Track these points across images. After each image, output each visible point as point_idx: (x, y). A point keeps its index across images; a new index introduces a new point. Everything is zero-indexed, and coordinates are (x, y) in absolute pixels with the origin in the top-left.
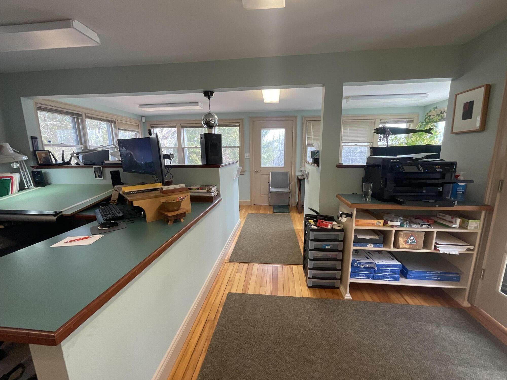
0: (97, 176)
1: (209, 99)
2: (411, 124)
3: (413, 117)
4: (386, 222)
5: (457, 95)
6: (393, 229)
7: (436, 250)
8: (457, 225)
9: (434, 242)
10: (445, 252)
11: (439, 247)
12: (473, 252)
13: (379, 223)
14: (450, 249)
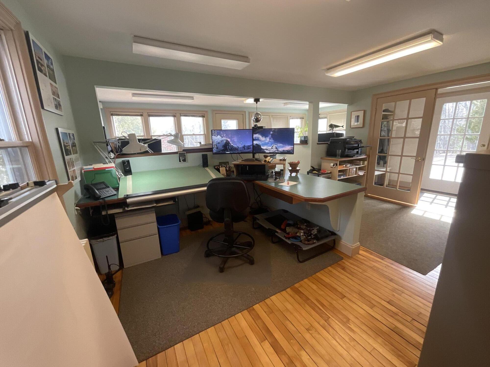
0: (181, 161)
1: (257, 103)
2: (303, 119)
3: (303, 115)
4: (346, 166)
5: (351, 112)
6: (348, 168)
7: (358, 174)
8: (362, 164)
9: (358, 171)
10: (360, 175)
11: (359, 173)
12: (366, 173)
13: (344, 166)
14: (361, 173)
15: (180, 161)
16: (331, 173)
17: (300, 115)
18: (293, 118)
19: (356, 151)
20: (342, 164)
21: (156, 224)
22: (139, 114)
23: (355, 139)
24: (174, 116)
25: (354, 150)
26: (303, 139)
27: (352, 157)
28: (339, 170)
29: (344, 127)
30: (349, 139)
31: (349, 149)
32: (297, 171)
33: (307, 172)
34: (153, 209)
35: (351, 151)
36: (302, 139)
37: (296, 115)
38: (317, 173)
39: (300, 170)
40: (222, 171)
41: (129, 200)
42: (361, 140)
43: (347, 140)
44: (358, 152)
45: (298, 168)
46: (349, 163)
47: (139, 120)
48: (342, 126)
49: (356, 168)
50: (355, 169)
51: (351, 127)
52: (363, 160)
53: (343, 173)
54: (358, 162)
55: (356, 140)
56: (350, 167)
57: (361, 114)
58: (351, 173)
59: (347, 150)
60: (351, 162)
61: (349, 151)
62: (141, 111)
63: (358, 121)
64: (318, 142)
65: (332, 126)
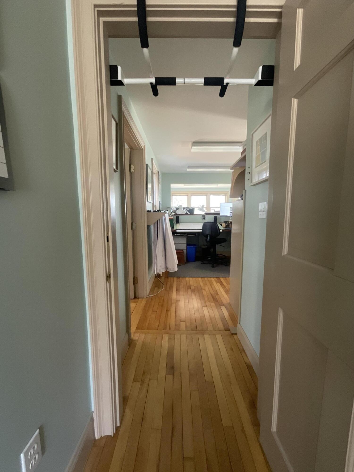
15: (202, 219)
21: (186, 245)
22: (186, 194)
24: (206, 195)
34: (186, 237)
40: (224, 225)
41: (177, 231)
47: (185, 198)
62: (187, 193)
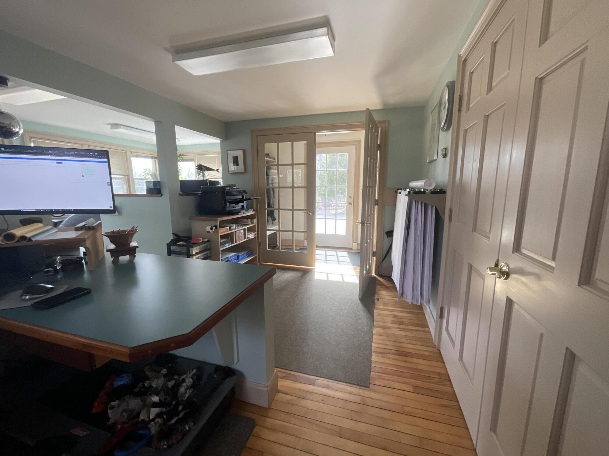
4: (230, 228)
5: (227, 151)
6: (234, 231)
7: (248, 238)
8: (250, 223)
9: (247, 234)
10: (250, 238)
11: (248, 236)
12: (257, 235)
13: (228, 229)
14: (251, 236)
16: (208, 241)
17: (150, 153)
18: (137, 156)
19: (241, 205)
20: (224, 225)
23: (236, 188)
25: (238, 203)
26: (152, 186)
27: (237, 214)
28: (220, 236)
29: (219, 171)
30: (229, 188)
31: (231, 203)
32: (132, 252)
33: (167, 244)
35: (234, 205)
36: (150, 187)
37: (145, 152)
38: (185, 244)
39: (137, 247)
42: (245, 190)
43: (227, 188)
44: (243, 207)
45: (133, 244)
46: (233, 223)
48: (217, 170)
49: (244, 229)
50: (242, 231)
51: (230, 172)
52: (251, 217)
53: (228, 239)
54: (245, 220)
55: (238, 190)
56: (235, 228)
57: (239, 154)
58: (239, 237)
59: (228, 204)
60: (237, 222)
61: (231, 205)
63: (237, 165)
64: (181, 191)
65: (201, 168)
